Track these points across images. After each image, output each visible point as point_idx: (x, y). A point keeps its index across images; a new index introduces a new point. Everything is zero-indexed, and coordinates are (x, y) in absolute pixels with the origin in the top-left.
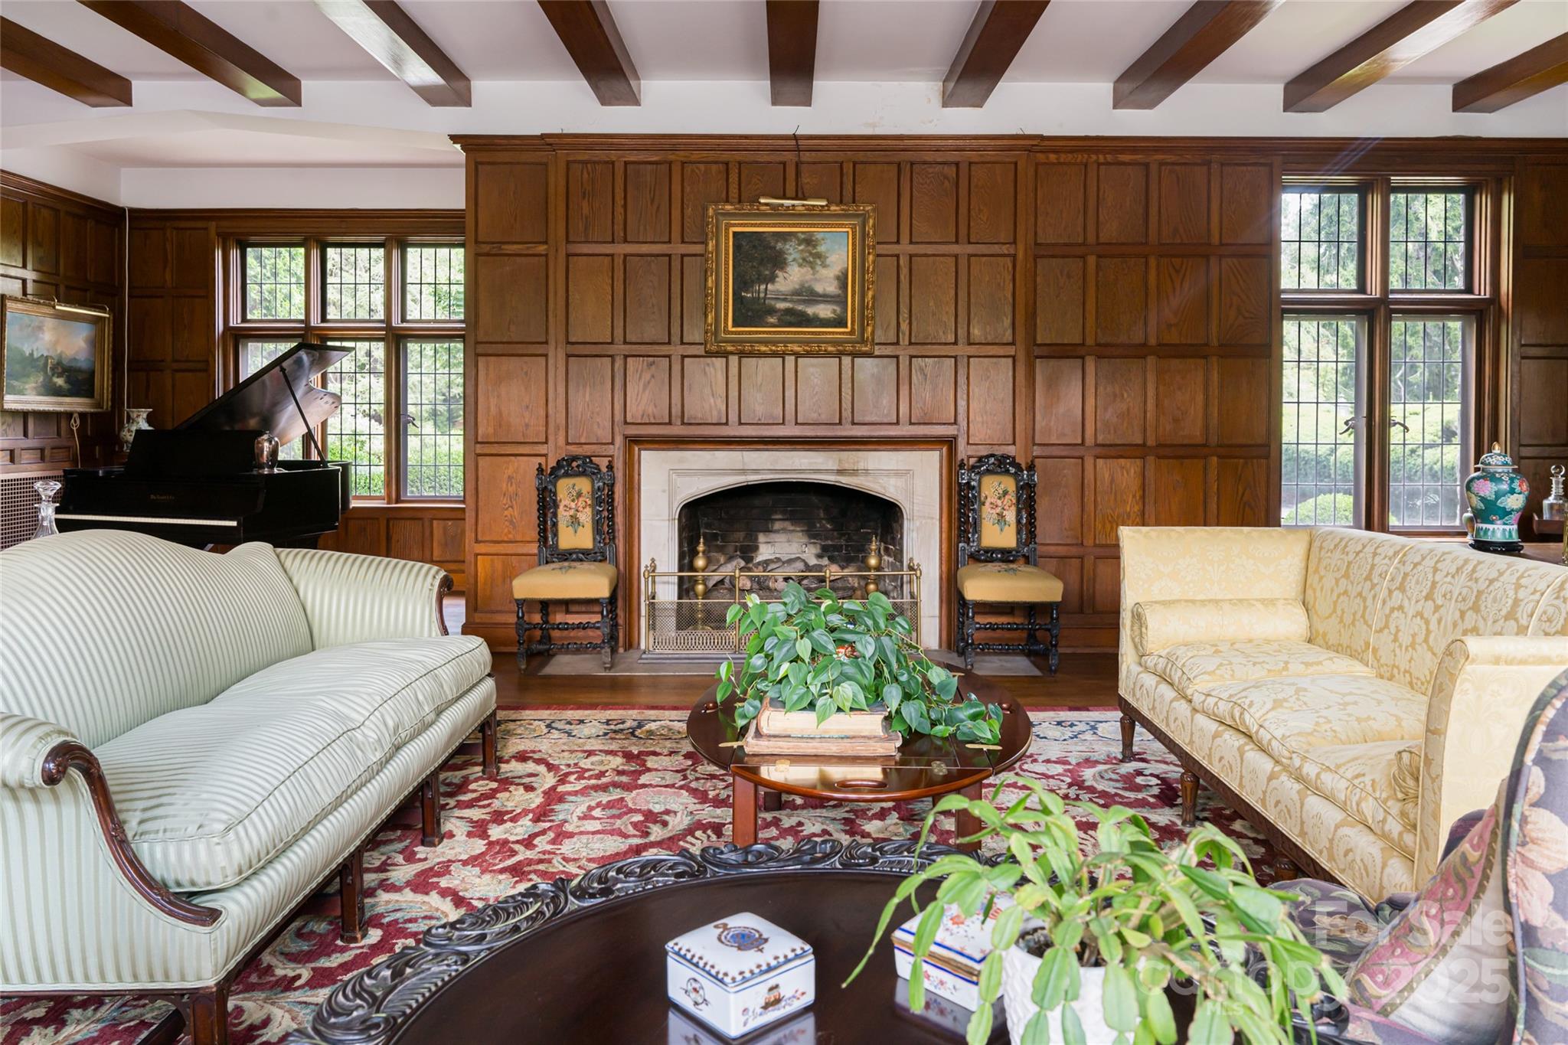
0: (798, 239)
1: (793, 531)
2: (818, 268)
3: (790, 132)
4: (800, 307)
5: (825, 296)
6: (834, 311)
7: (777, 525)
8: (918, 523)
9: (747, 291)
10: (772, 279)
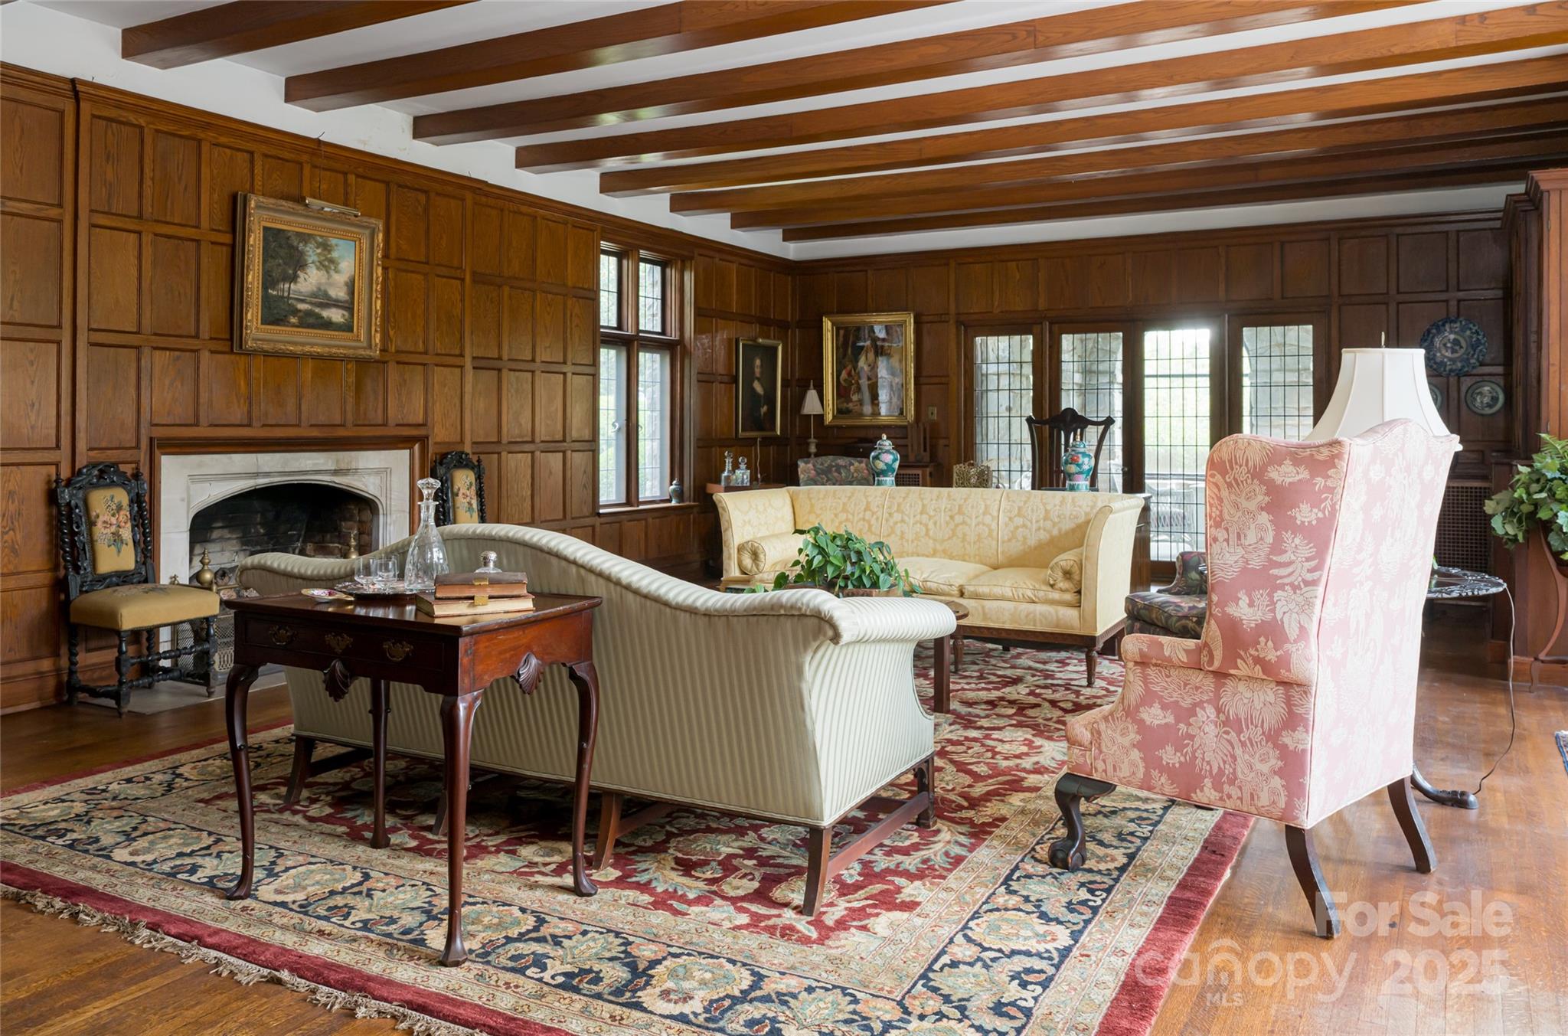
0: (316, 242)
1: (229, 539)
2: (332, 273)
3: (314, 136)
4: (317, 310)
5: (337, 301)
6: (344, 315)
7: (215, 534)
8: (394, 517)
9: (273, 289)
10: (294, 279)
